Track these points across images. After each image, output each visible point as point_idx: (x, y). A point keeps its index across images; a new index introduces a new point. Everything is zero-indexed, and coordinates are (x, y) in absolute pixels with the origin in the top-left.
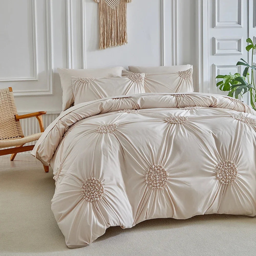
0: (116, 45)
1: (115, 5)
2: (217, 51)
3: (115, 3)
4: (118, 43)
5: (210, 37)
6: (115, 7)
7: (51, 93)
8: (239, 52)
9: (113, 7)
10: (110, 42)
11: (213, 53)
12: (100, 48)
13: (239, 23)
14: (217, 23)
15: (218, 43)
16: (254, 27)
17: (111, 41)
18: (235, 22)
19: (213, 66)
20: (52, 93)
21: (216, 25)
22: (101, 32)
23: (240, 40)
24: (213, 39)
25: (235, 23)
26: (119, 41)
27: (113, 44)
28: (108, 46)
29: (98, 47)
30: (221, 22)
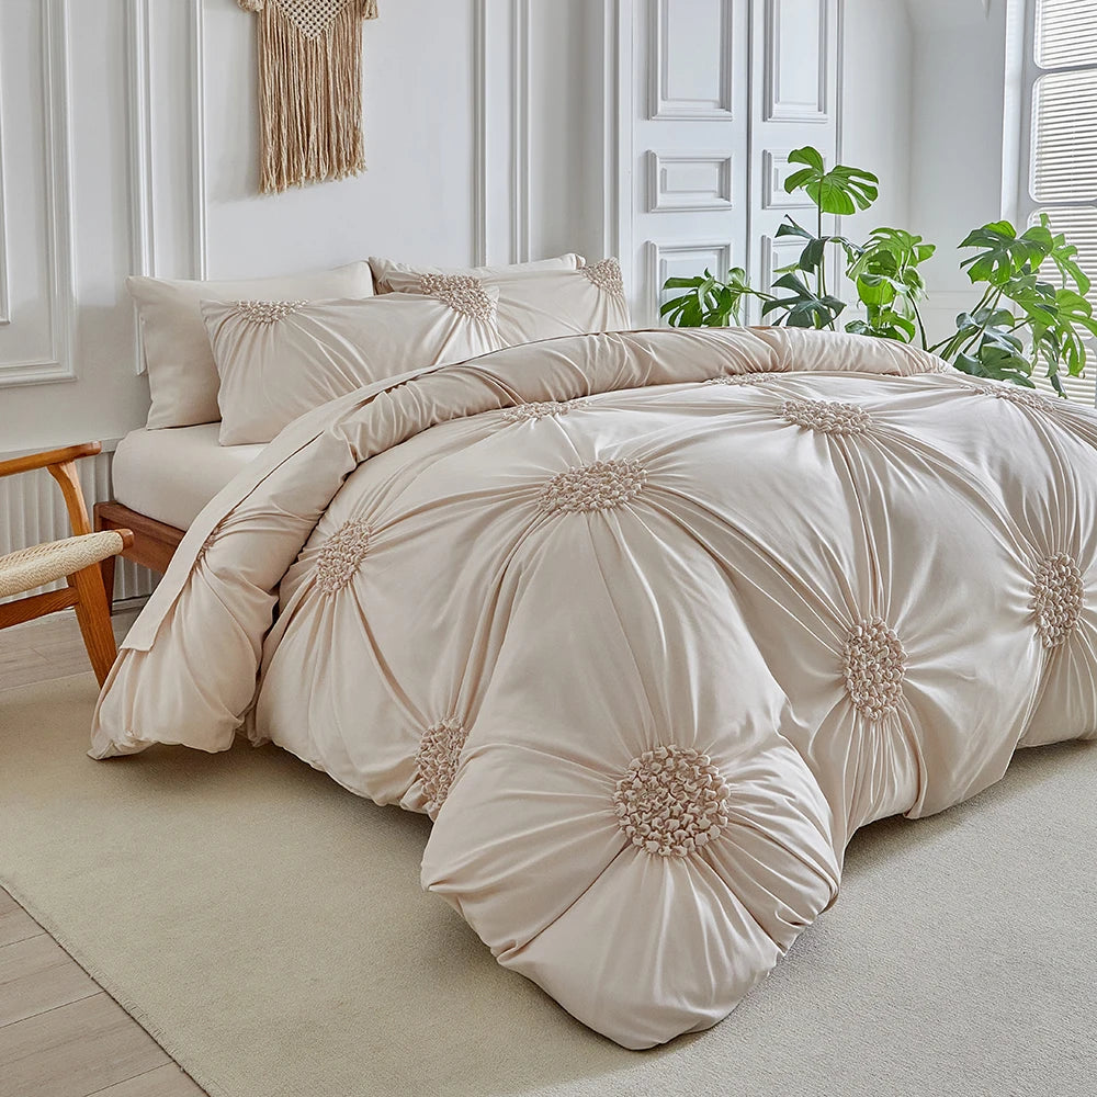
0: (323, 177)
1: (319, 24)
2: (661, 199)
3: (318, 16)
4: (330, 171)
5: (638, 153)
6: (319, 31)
7: (67, 372)
8: (722, 202)
9: (312, 31)
10: (303, 166)
11: (649, 204)
12: (263, 191)
13: (725, 103)
14: (661, 105)
15: (664, 171)
16: (764, 120)
17: (306, 163)
18: (713, 101)
19: (648, 250)
20: (70, 374)
21: (659, 110)
22: (269, 125)
23: (728, 160)
24: (649, 159)
25: (711, 105)
26: (335, 163)
27: (313, 174)
28: (294, 178)
29: (259, 185)
30: (674, 100)
